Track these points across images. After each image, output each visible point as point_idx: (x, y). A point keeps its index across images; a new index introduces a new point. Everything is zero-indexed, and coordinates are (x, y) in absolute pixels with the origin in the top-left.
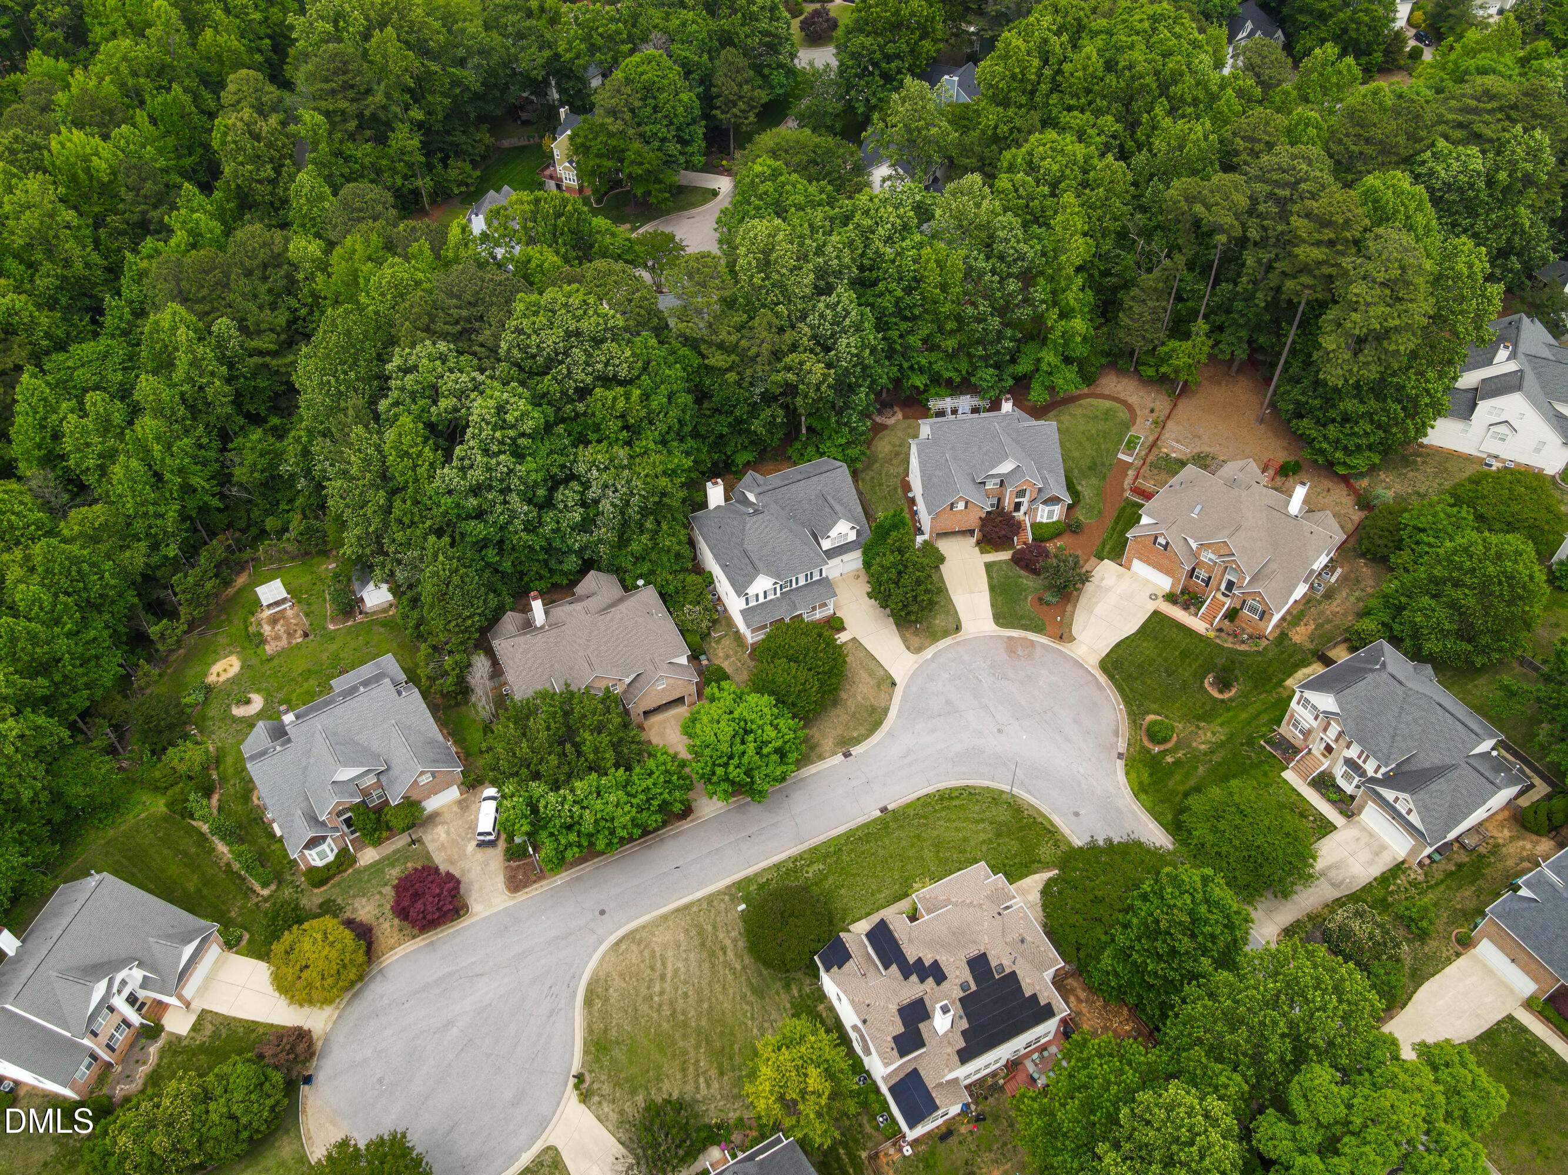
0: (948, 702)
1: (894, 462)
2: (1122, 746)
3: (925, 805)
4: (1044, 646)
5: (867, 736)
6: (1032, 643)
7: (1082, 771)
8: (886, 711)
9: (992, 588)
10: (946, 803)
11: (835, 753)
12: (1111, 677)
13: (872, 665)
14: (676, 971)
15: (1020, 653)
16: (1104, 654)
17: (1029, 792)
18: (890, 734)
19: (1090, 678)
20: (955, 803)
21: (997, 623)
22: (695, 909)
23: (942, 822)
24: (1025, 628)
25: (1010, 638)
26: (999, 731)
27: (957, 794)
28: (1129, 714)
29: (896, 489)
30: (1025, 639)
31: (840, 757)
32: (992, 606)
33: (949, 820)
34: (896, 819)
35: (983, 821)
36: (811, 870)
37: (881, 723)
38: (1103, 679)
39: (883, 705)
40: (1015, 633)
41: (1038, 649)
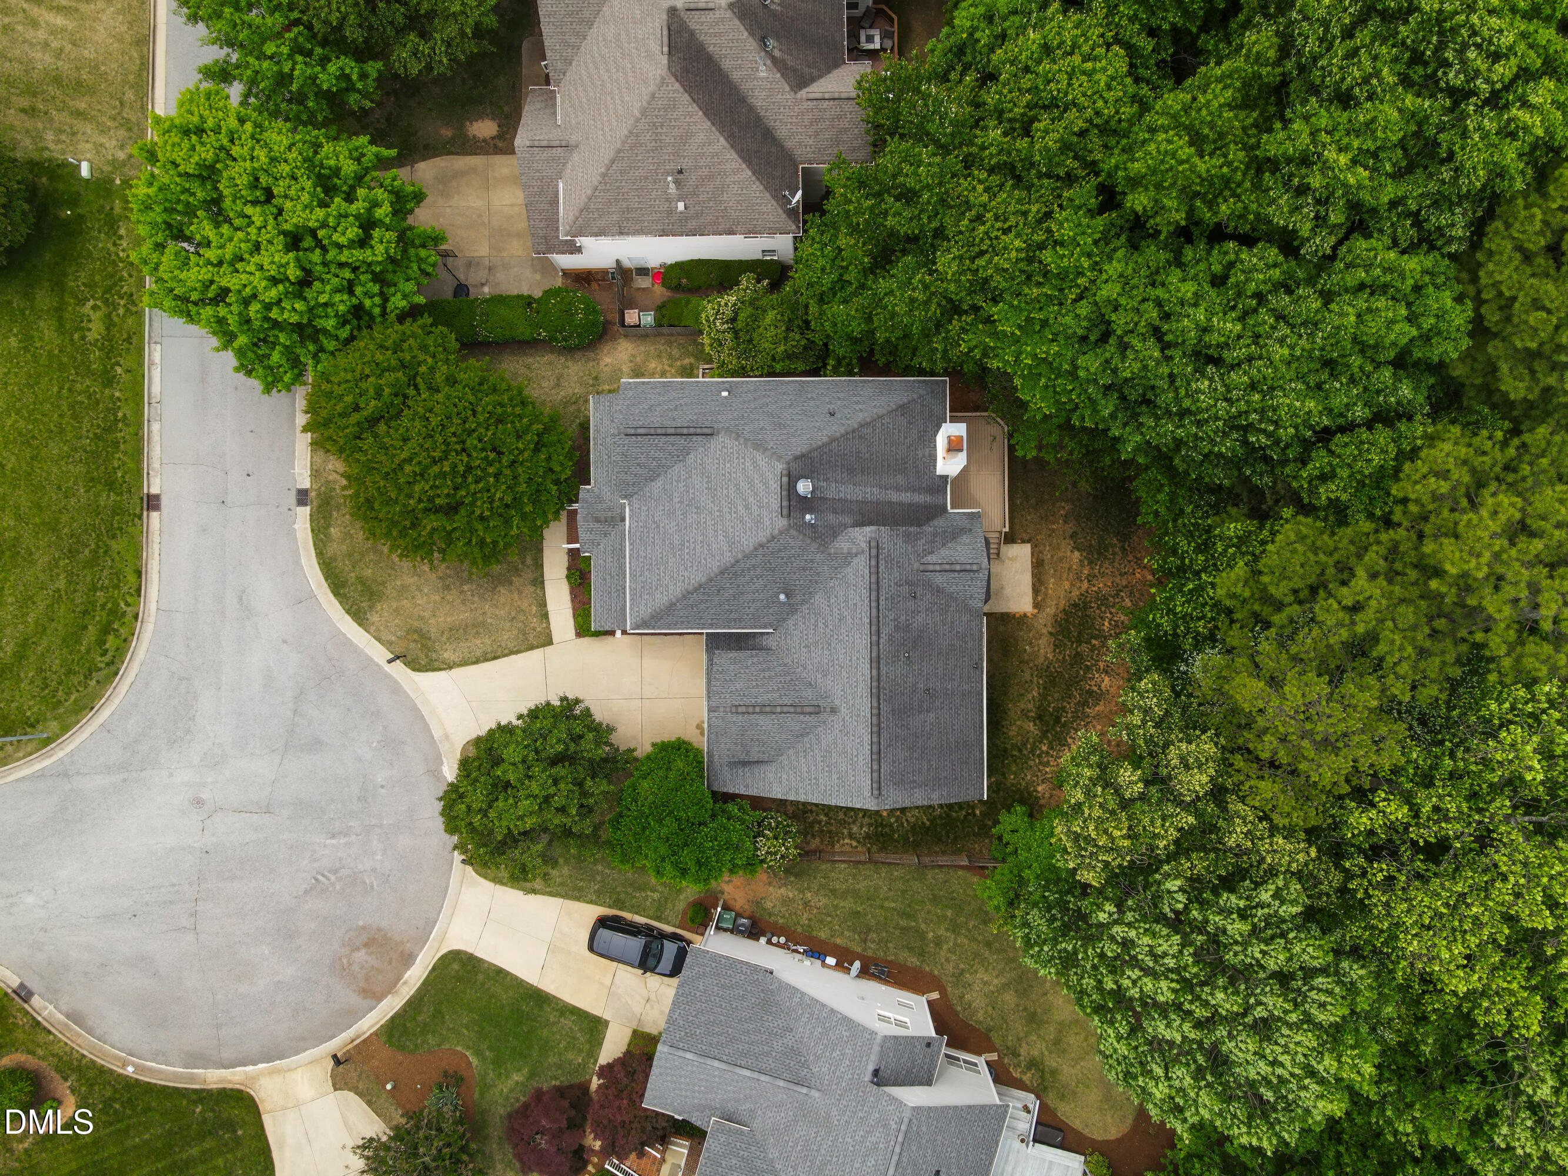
0: (316, 745)
1: (1010, 998)
2: (44, 1008)
3: (117, 578)
4: (354, 1015)
5: (320, 554)
6: (374, 995)
7: (30, 899)
8: (359, 616)
9: (539, 998)
10: (100, 616)
11: (315, 474)
12: (204, 1096)
13: (479, 644)
14: (34, 24)
15: (361, 955)
16: (267, 1119)
17: (40, 775)
18: (305, 599)
19: (227, 1054)
20: (92, 633)
21: (455, 956)
22: (130, 95)
23: (61, 583)
24: (414, 1005)
25: (408, 960)
26: (199, 802)
27: (111, 642)
28: (102, 1071)
29: (922, 954)
30: (390, 988)
31: (306, 483)
32: (500, 972)
33: (58, 597)
34: (117, 510)
35: (20, 656)
36: (96, 316)
37: (336, 594)
38: (214, 1078)
39: (374, 618)
40: (416, 975)
41: (355, 999)
